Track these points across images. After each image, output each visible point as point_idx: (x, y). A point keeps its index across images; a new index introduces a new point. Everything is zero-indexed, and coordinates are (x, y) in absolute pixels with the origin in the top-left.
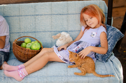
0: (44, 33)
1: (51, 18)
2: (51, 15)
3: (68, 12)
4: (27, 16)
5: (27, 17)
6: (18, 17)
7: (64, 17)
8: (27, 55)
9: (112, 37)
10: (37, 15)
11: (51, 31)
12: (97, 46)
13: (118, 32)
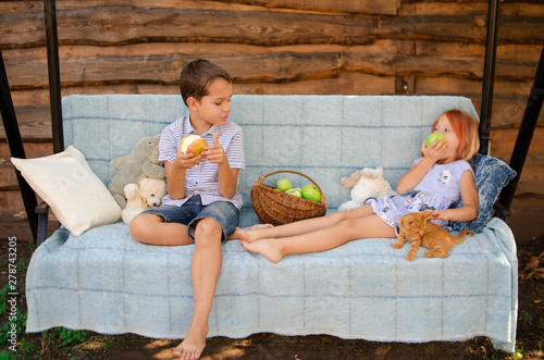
0: (321, 171)
1: (342, 133)
2: (342, 126)
3: (382, 121)
4: (281, 125)
5: (281, 129)
6: (260, 128)
7: (373, 133)
8: (295, 210)
9: (488, 179)
10: (307, 125)
11: (338, 168)
12: (453, 206)
13: (502, 167)
